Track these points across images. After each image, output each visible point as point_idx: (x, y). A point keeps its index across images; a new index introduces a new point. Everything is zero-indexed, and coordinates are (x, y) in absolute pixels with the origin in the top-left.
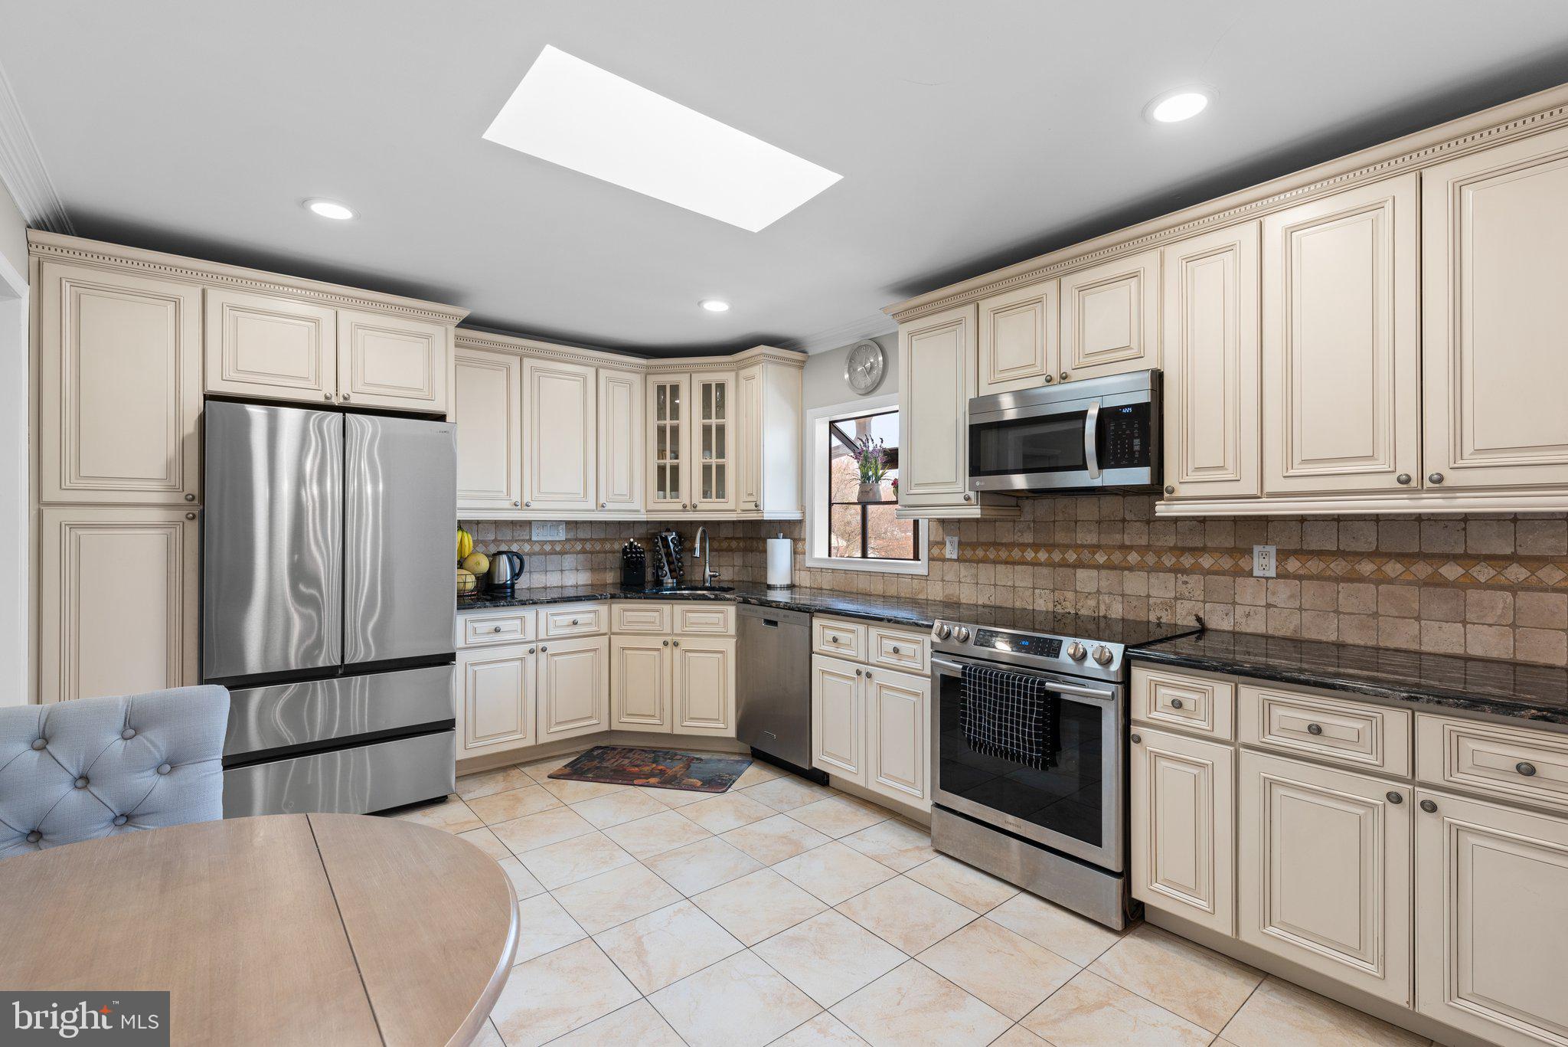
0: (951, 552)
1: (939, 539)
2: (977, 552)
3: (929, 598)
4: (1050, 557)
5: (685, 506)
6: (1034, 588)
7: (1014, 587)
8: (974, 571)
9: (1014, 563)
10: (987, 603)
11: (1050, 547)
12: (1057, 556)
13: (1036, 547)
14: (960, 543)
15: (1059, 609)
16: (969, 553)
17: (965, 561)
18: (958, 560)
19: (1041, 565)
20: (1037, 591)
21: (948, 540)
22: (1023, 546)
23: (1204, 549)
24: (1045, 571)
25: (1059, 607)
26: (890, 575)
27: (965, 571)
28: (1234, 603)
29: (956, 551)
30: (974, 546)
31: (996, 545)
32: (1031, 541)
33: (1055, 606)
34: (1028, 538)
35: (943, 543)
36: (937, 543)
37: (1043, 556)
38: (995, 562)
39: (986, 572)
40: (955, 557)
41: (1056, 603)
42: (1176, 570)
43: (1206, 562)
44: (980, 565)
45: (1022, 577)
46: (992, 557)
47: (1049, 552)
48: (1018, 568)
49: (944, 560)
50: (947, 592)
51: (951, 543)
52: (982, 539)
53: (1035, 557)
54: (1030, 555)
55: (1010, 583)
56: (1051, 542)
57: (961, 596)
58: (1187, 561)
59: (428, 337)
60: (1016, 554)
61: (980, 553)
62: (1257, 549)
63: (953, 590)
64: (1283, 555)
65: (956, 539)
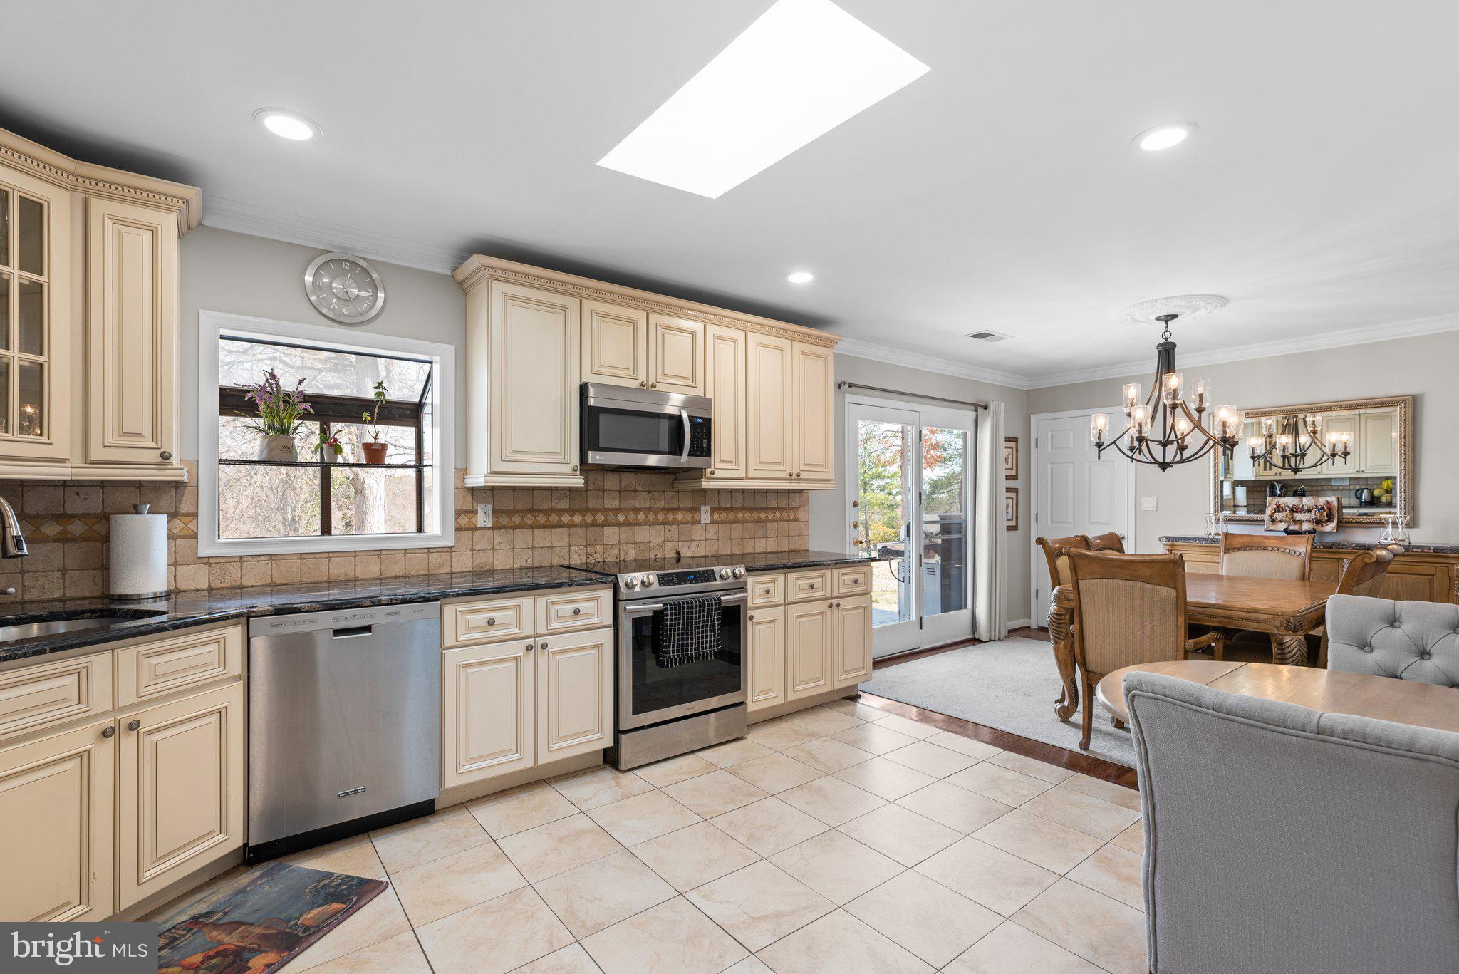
0: (483, 518)
1: (468, 507)
2: (513, 519)
3: (454, 570)
4: (583, 519)
6: (570, 546)
7: (551, 547)
8: (510, 537)
9: (552, 527)
10: (524, 565)
11: (584, 511)
12: (589, 519)
13: (572, 511)
14: (494, 511)
15: (591, 560)
16: (504, 520)
17: (500, 528)
18: (493, 528)
19: (576, 526)
20: (572, 548)
21: (480, 508)
22: (560, 512)
23: (678, 509)
24: (579, 531)
25: (591, 558)
26: (393, 552)
27: (499, 538)
28: (692, 540)
29: (491, 519)
30: (510, 513)
31: (533, 511)
32: (568, 507)
33: (588, 558)
34: (564, 505)
35: (475, 512)
36: (466, 512)
37: (577, 519)
38: (532, 527)
39: (523, 537)
40: (489, 524)
41: (589, 555)
42: (665, 523)
43: (680, 517)
44: (517, 531)
45: (559, 538)
46: (529, 522)
47: (583, 516)
48: (555, 531)
49: (475, 528)
50: (478, 561)
51: (484, 511)
52: (519, 506)
53: (572, 520)
54: (566, 519)
55: (548, 544)
56: (585, 507)
57: (496, 563)
58: (670, 517)
60: (554, 518)
61: (517, 519)
62: (703, 508)
63: (485, 559)
64: (713, 510)
65: (490, 507)
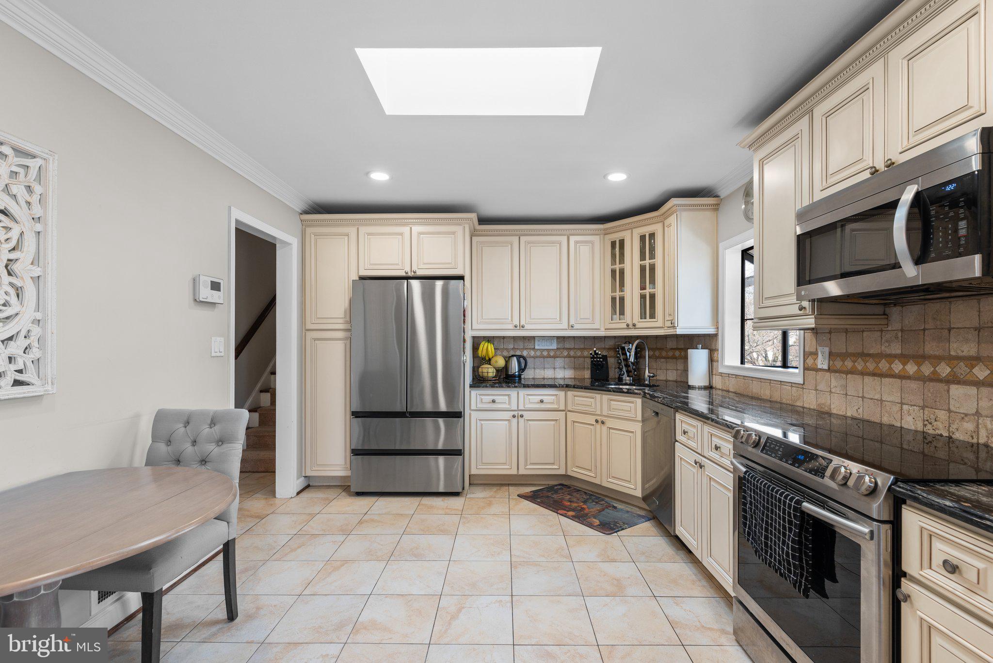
0: (822, 363)
1: (813, 350)
2: (846, 363)
3: (805, 406)
4: (919, 369)
5: (628, 325)
6: (902, 404)
7: (881, 401)
8: (843, 382)
9: (882, 375)
10: (855, 415)
11: (921, 358)
12: (927, 369)
13: (904, 358)
14: (831, 354)
15: (929, 430)
16: (838, 364)
17: (836, 371)
18: (829, 370)
19: (909, 378)
20: (905, 407)
21: (820, 349)
22: (891, 357)
24: (914, 385)
25: (929, 426)
26: (775, 382)
27: (835, 381)
29: (827, 361)
30: (844, 356)
31: (864, 355)
32: (899, 352)
33: (925, 425)
34: (896, 349)
35: (815, 354)
36: (811, 354)
37: (911, 368)
38: (863, 374)
39: (855, 383)
40: (826, 367)
41: (926, 422)
44: (849, 376)
45: (890, 390)
46: (860, 368)
47: (919, 365)
48: (886, 381)
49: (817, 370)
50: (821, 401)
51: (823, 353)
52: (851, 350)
53: (904, 369)
54: (897, 367)
55: (877, 397)
56: (921, 352)
57: (832, 406)
59: (454, 233)
60: (884, 365)
61: (849, 364)
63: (825, 399)
65: (827, 350)
